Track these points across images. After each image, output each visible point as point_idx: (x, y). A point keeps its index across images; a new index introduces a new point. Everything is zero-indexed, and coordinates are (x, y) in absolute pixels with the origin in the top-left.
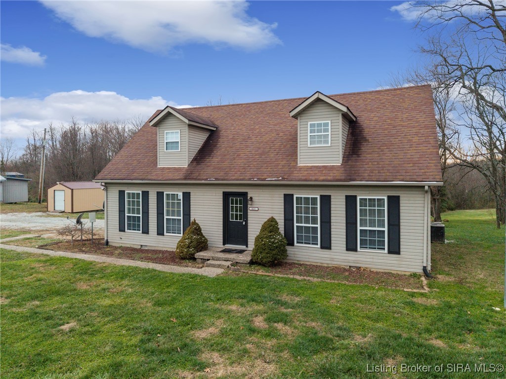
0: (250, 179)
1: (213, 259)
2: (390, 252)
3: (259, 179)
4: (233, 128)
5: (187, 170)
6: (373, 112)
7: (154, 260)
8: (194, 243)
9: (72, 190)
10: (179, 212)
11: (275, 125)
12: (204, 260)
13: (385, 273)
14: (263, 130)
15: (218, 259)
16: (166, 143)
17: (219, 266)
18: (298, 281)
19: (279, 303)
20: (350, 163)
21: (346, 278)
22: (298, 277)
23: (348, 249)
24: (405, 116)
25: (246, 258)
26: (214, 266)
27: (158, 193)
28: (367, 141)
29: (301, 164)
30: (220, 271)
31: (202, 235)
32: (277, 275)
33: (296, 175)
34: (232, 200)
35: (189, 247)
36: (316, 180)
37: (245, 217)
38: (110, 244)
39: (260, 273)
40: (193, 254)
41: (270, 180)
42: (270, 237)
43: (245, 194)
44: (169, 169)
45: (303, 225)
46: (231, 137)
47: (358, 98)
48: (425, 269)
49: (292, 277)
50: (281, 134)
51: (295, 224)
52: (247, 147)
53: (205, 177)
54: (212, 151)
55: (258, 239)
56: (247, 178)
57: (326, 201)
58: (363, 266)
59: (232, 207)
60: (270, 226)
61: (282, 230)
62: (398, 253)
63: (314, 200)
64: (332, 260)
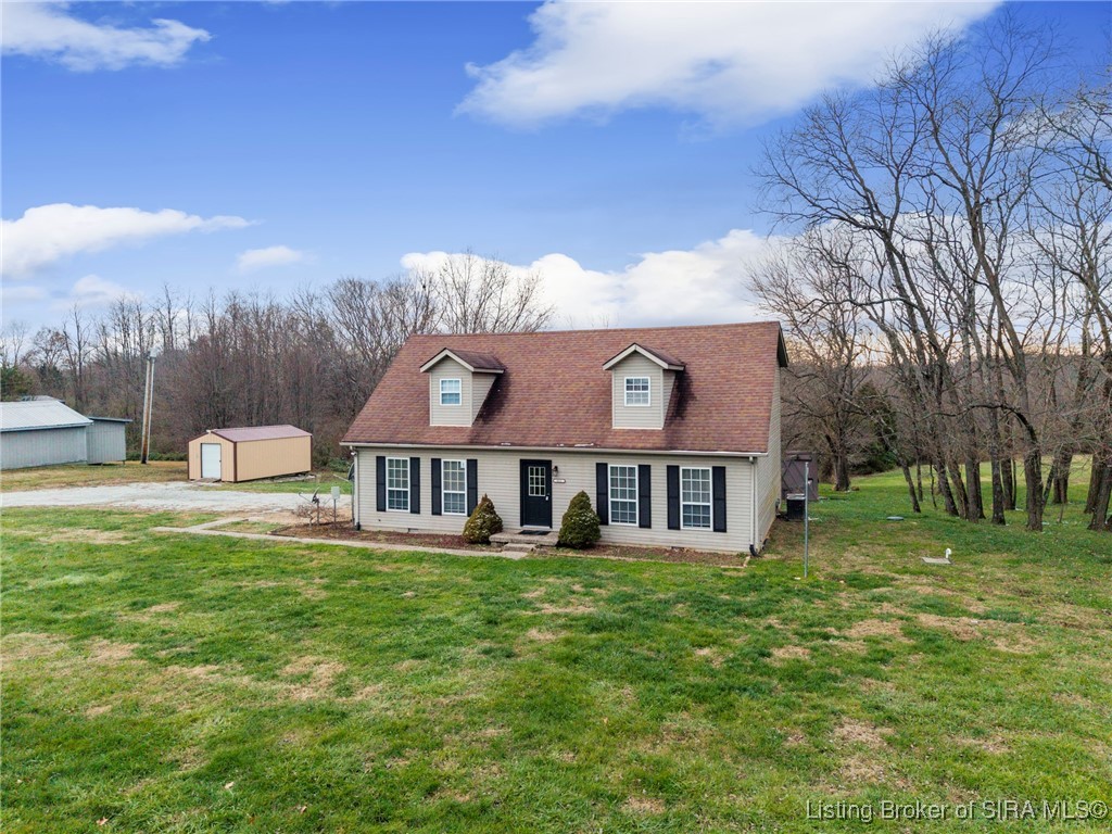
0: (554, 445)
1: (512, 542)
2: (715, 530)
3: (566, 445)
4: (526, 371)
5: (472, 431)
6: (706, 358)
7: (439, 545)
8: (488, 523)
9: (235, 443)
10: (462, 485)
11: (584, 369)
12: (501, 544)
13: (710, 554)
14: (567, 376)
15: (519, 542)
16: (443, 395)
17: (521, 549)
18: (612, 561)
19: (593, 576)
20: (673, 427)
21: (666, 559)
22: (612, 558)
23: (669, 528)
24: (742, 366)
25: (552, 539)
26: (514, 549)
27: (433, 460)
28: (694, 398)
29: (616, 426)
30: (524, 555)
31: (495, 513)
32: (590, 556)
33: (610, 440)
34: (532, 469)
35: (481, 528)
36: (633, 448)
37: (549, 490)
38: (363, 528)
39: (570, 554)
40: (487, 537)
41: (580, 446)
42: (579, 515)
43: (549, 463)
44: (447, 428)
45: (619, 500)
46: (525, 384)
47: (690, 335)
48: (752, 547)
49: (605, 557)
50: (592, 384)
51: (610, 499)
52: (548, 399)
53: (497, 442)
54: (501, 404)
55: (565, 517)
56: (551, 443)
57: (645, 471)
58: (687, 546)
59: (532, 479)
60: (580, 502)
61: (594, 506)
62: (724, 531)
63: (632, 469)
64: (652, 540)
